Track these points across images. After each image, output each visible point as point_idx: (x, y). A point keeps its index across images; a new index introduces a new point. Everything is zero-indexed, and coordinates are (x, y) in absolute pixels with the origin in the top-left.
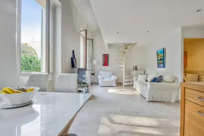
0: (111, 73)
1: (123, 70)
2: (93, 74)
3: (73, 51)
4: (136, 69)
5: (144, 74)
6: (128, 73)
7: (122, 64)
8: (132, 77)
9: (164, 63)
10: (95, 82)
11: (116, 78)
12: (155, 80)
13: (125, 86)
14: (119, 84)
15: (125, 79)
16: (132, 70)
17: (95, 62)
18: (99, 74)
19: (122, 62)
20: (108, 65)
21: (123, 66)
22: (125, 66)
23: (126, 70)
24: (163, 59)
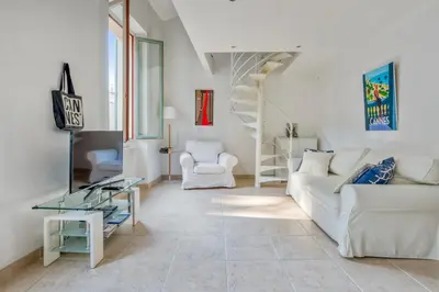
0: (219, 146)
1: (258, 136)
2: (165, 151)
3: (66, 68)
4: (295, 135)
5: (319, 149)
6: (272, 146)
7: (254, 120)
8: (283, 159)
9: (390, 114)
10: (173, 173)
11: (235, 161)
12: (368, 176)
13: (263, 185)
14: (244, 179)
15: (263, 163)
16: (281, 137)
17: (169, 113)
18: (183, 151)
19: (253, 114)
20: (211, 123)
21: (257, 125)
22: (263, 126)
23: (264, 137)
24: (390, 101)
